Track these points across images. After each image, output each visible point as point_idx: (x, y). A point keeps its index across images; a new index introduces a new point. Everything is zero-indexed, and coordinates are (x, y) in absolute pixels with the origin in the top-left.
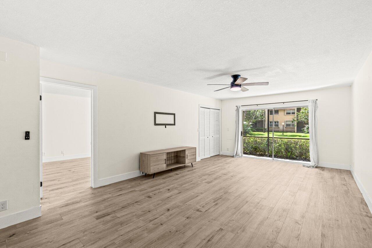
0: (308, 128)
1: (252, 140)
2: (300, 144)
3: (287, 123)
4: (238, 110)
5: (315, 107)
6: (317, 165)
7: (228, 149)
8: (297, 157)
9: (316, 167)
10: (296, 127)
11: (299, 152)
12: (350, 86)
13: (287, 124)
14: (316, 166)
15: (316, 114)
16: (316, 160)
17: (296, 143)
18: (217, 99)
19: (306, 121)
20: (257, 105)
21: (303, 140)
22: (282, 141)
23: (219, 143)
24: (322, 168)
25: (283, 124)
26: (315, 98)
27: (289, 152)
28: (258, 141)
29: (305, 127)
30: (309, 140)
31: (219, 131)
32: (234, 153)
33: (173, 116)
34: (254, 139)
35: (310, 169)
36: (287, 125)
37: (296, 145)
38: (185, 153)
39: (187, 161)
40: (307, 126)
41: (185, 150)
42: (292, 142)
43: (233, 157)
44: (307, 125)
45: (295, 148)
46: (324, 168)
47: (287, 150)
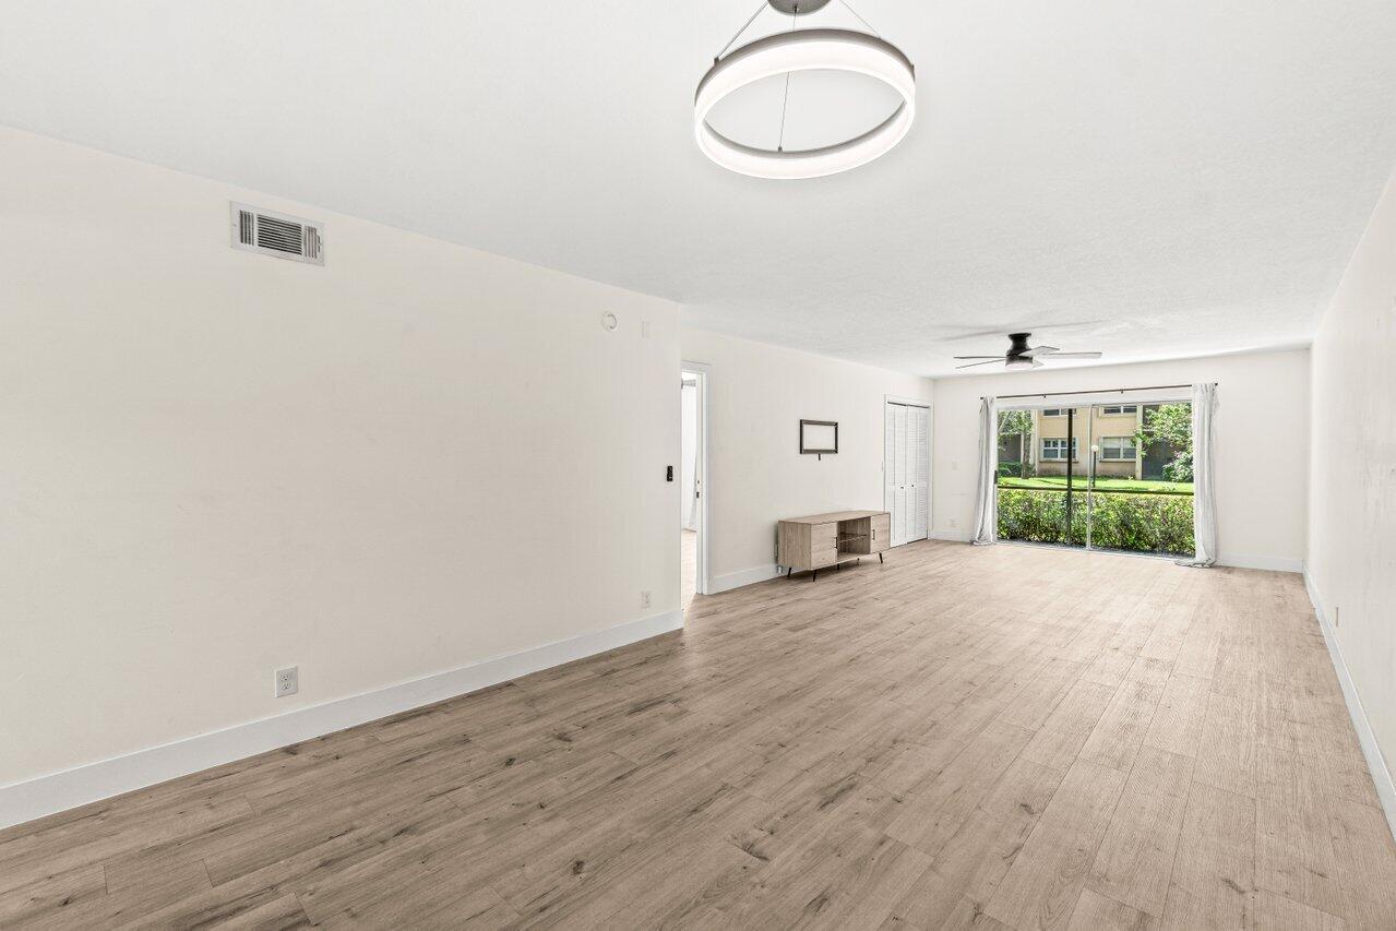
0: (1189, 462)
1: (1018, 497)
2: (1165, 509)
3: (1109, 446)
4: (986, 409)
5: (1211, 406)
6: (1213, 559)
7: (952, 521)
8: (1154, 546)
9: (1212, 566)
10: (1139, 460)
11: (1161, 532)
12: (1306, 349)
13: (1105, 449)
14: (1210, 562)
15: (1214, 423)
16: (1210, 547)
17: (1152, 507)
18: (924, 378)
19: (1179, 438)
20: (1044, 395)
21: (1174, 497)
22: (1110, 499)
23: (926, 503)
24: (1227, 567)
25: (1095, 448)
26: (1210, 381)
27: (1131, 532)
28: (1036, 499)
29: (1176, 458)
30: (1191, 497)
31: (927, 468)
32: (974, 534)
33: (833, 428)
34: (1024, 494)
35: (1195, 570)
36: (1108, 453)
37: (1152, 512)
38: (870, 525)
39: (874, 546)
40: (1182, 456)
41: (869, 518)
42: (1140, 502)
43: (972, 543)
44: (1184, 454)
45: (1149, 520)
46: (1234, 568)
47: (1124, 525)
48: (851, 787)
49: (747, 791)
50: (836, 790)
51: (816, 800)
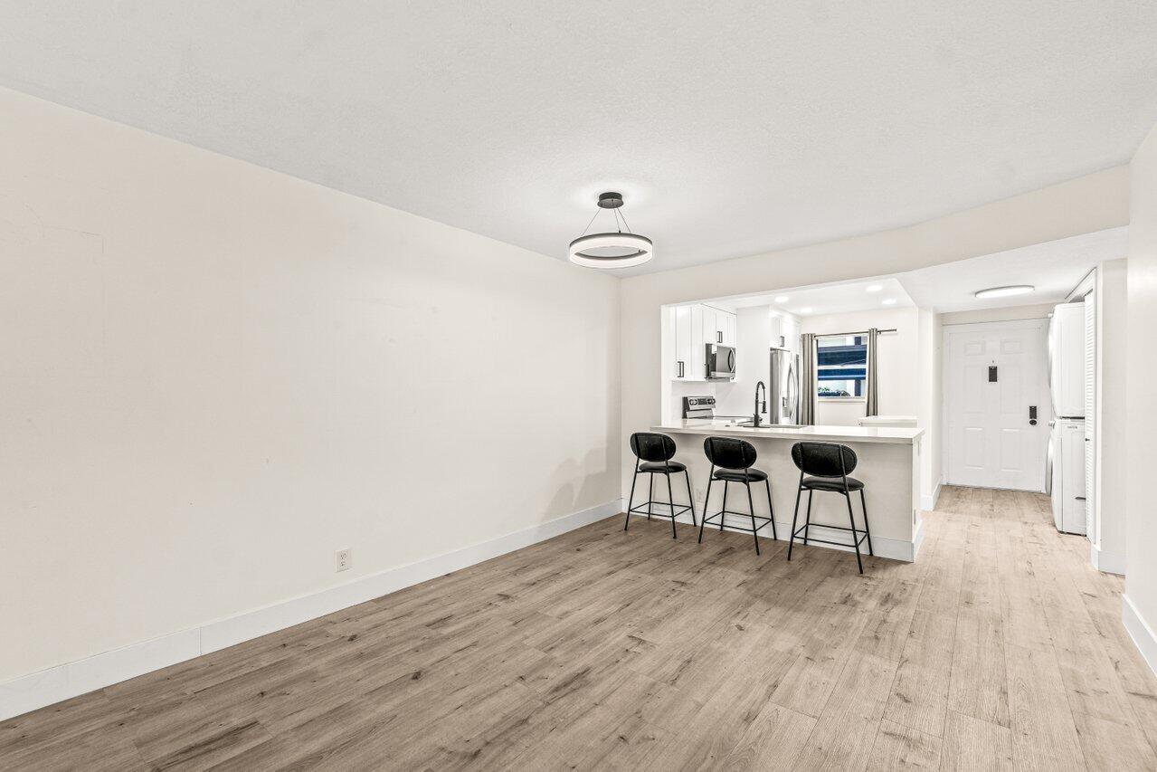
48: (557, 689)
49: (651, 680)
50: (572, 686)
51: (592, 676)
